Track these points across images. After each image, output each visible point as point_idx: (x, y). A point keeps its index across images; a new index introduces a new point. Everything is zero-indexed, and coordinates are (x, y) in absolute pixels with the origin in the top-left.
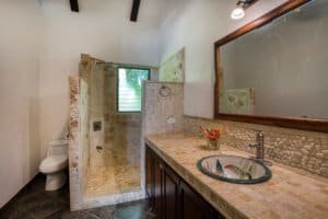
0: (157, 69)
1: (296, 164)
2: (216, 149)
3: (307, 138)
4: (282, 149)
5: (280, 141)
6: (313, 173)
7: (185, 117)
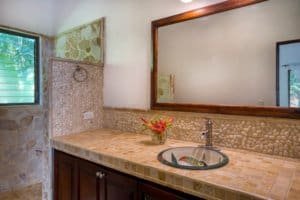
0: (51, 40)
1: (238, 146)
2: (162, 143)
3: (246, 121)
4: (226, 134)
5: (224, 127)
6: (251, 151)
7: (107, 109)
